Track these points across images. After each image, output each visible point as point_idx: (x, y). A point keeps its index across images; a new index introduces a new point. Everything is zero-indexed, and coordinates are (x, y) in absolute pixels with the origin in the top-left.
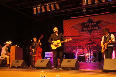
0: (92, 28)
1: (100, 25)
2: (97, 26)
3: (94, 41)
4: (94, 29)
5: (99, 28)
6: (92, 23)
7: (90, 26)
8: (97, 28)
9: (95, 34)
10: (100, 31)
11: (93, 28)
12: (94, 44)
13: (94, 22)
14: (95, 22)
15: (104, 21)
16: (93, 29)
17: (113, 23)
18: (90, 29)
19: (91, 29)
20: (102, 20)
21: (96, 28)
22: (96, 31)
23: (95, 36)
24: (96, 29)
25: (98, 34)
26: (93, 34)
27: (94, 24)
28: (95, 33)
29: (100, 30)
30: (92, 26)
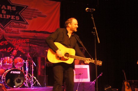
0: (8, 17)
1: (23, 13)
2: (18, 15)
3: (11, 42)
4: (12, 18)
5: (21, 20)
6: (8, 7)
7: (4, 12)
8: (18, 18)
9: (14, 29)
10: (23, 25)
11: (10, 17)
12: (10, 48)
13: (12, 6)
14: (14, 6)
15: (32, 8)
16: (10, 19)
17: (44, 16)
18: (3, 16)
19: (5, 17)
20: (27, 6)
21: (15, 17)
22: (15, 24)
23: (13, 32)
24: (15, 20)
25: (20, 29)
26: (8, 28)
27: (12, 8)
28: (14, 26)
29: (24, 23)
30: (8, 12)
